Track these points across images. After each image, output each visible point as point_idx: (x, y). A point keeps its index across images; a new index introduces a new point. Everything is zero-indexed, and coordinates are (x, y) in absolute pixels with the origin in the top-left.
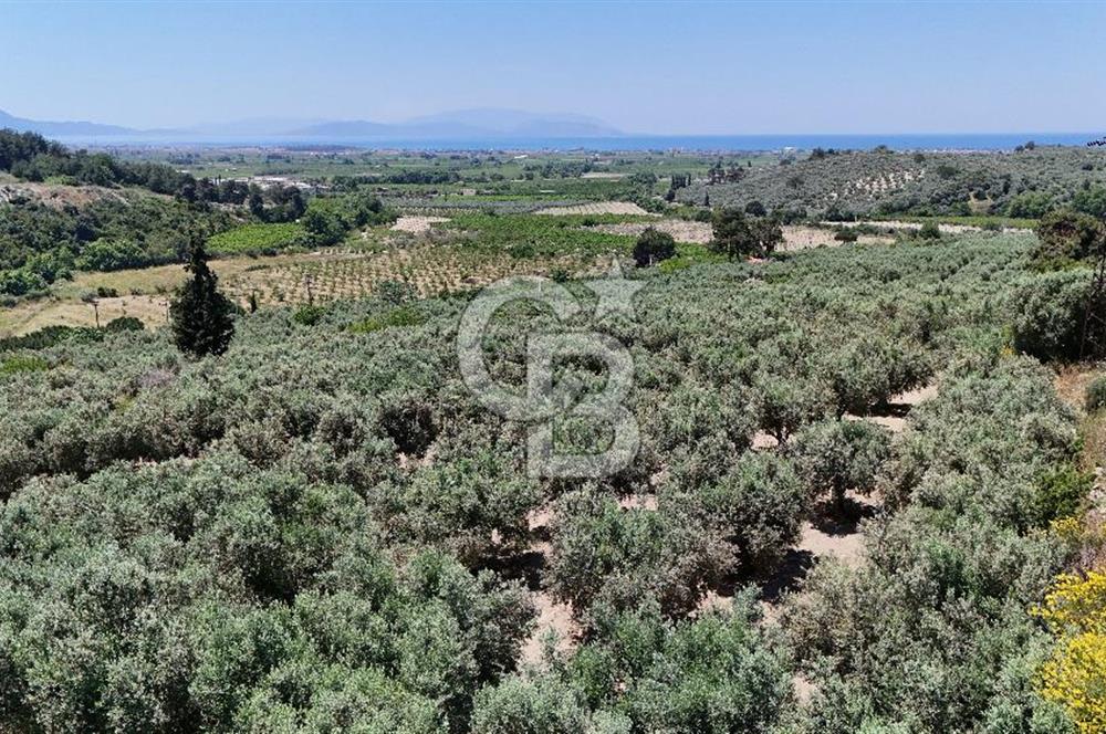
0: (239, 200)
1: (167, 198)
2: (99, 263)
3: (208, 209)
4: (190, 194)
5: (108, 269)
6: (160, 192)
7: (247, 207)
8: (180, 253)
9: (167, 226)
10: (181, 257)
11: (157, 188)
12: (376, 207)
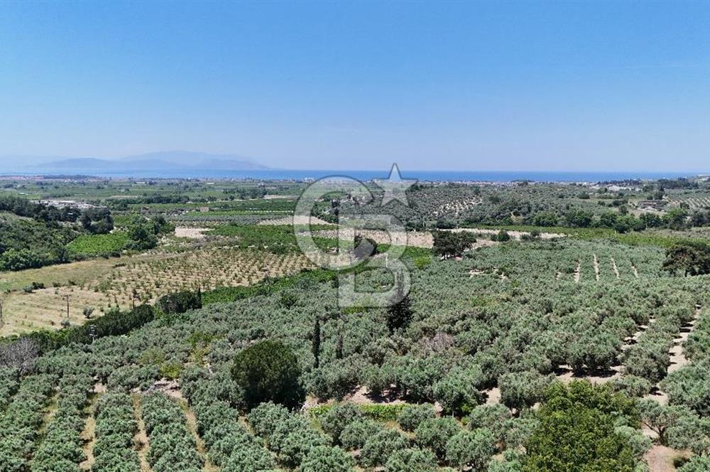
0: (73, 219)
1: (30, 219)
2: (10, 265)
3: (57, 226)
4: (45, 217)
5: (17, 269)
6: (22, 215)
7: (80, 224)
8: (61, 257)
9: (40, 239)
10: (61, 259)
11: (19, 213)
12: (162, 221)
